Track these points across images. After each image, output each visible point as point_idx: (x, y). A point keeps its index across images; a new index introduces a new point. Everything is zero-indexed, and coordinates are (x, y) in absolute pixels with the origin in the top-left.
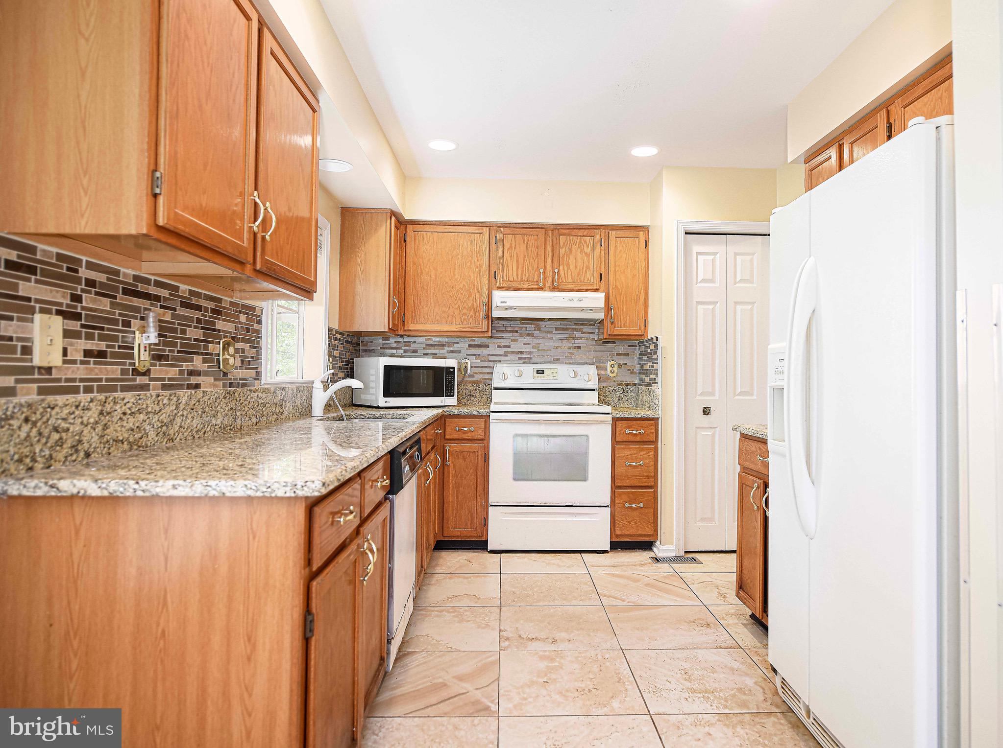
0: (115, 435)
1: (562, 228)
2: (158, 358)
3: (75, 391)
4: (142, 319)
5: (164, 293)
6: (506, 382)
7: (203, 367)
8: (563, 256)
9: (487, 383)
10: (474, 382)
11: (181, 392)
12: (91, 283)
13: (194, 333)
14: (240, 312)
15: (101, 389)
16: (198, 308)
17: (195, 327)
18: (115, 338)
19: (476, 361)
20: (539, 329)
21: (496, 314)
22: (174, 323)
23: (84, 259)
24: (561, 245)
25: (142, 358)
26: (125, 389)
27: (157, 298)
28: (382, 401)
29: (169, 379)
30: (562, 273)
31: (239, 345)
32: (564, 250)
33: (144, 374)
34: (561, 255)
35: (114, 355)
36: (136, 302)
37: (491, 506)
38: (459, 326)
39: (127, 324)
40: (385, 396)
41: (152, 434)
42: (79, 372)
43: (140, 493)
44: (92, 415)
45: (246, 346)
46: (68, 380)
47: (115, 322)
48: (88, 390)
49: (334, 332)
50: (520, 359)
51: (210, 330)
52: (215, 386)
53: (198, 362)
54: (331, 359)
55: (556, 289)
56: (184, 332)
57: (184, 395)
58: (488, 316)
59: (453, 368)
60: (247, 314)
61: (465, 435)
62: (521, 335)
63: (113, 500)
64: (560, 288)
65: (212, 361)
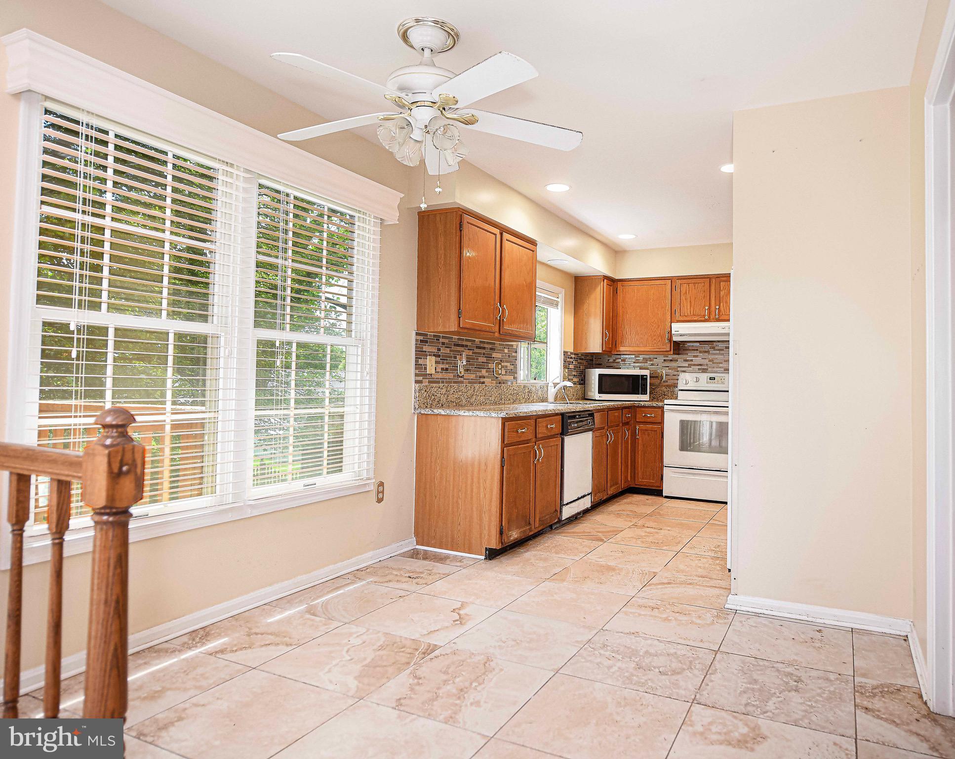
0: (451, 399)
1: (721, 277)
2: (467, 370)
3: (438, 382)
4: (461, 355)
5: (469, 344)
6: (688, 385)
7: (487, 374)
8: (723, 297)
9: (676, 386)
10: (667, 386)
11: (475, 385)
12: (443, 343)
13: (482, 359)
14: (505, 348)
15: (446, 383)
16: (484, 348)
17: (483, 357)
18: (451, 363)
19: (669, 371)
20: (713, 348)
21: (675, 339)
22: (473, 356)
23: (441, 335)
24: (722, 288)
25: (461, 370)
26: (455, 382)
27: (467, 346)
28: (597, 396)
29: (472, 379)
30: (722, 308)
31: (505, 364)
32: (723, 292)
33: (462, 377)
34: (721, 296)
35: (451, 370)
36: (459, 348)
37: (665, 466)
38: (651, 348)
39: (455, 358)
40: (599, 393)
41: (464, 401)
42: (440, 376)
43: (455, 414)
44: (444, 391)
45: (508, 364)
46: (437, 378)
47: (450, 357)
48: (443, 382)
49: (569, 354)
50: (699, 369)
51: (489, 357)
52: (492, 383)
53: (484, 372)
54: (567, 370)
55: (718, 320)
56: (477, 359)
57: (477, 386)
58: (670, 339)
59: (647, 376)
60: (509, 348)
61: (648, 420)
62: (700, 352)
63: (448, 415)
64: (720, 319)
65: (490, 372)
